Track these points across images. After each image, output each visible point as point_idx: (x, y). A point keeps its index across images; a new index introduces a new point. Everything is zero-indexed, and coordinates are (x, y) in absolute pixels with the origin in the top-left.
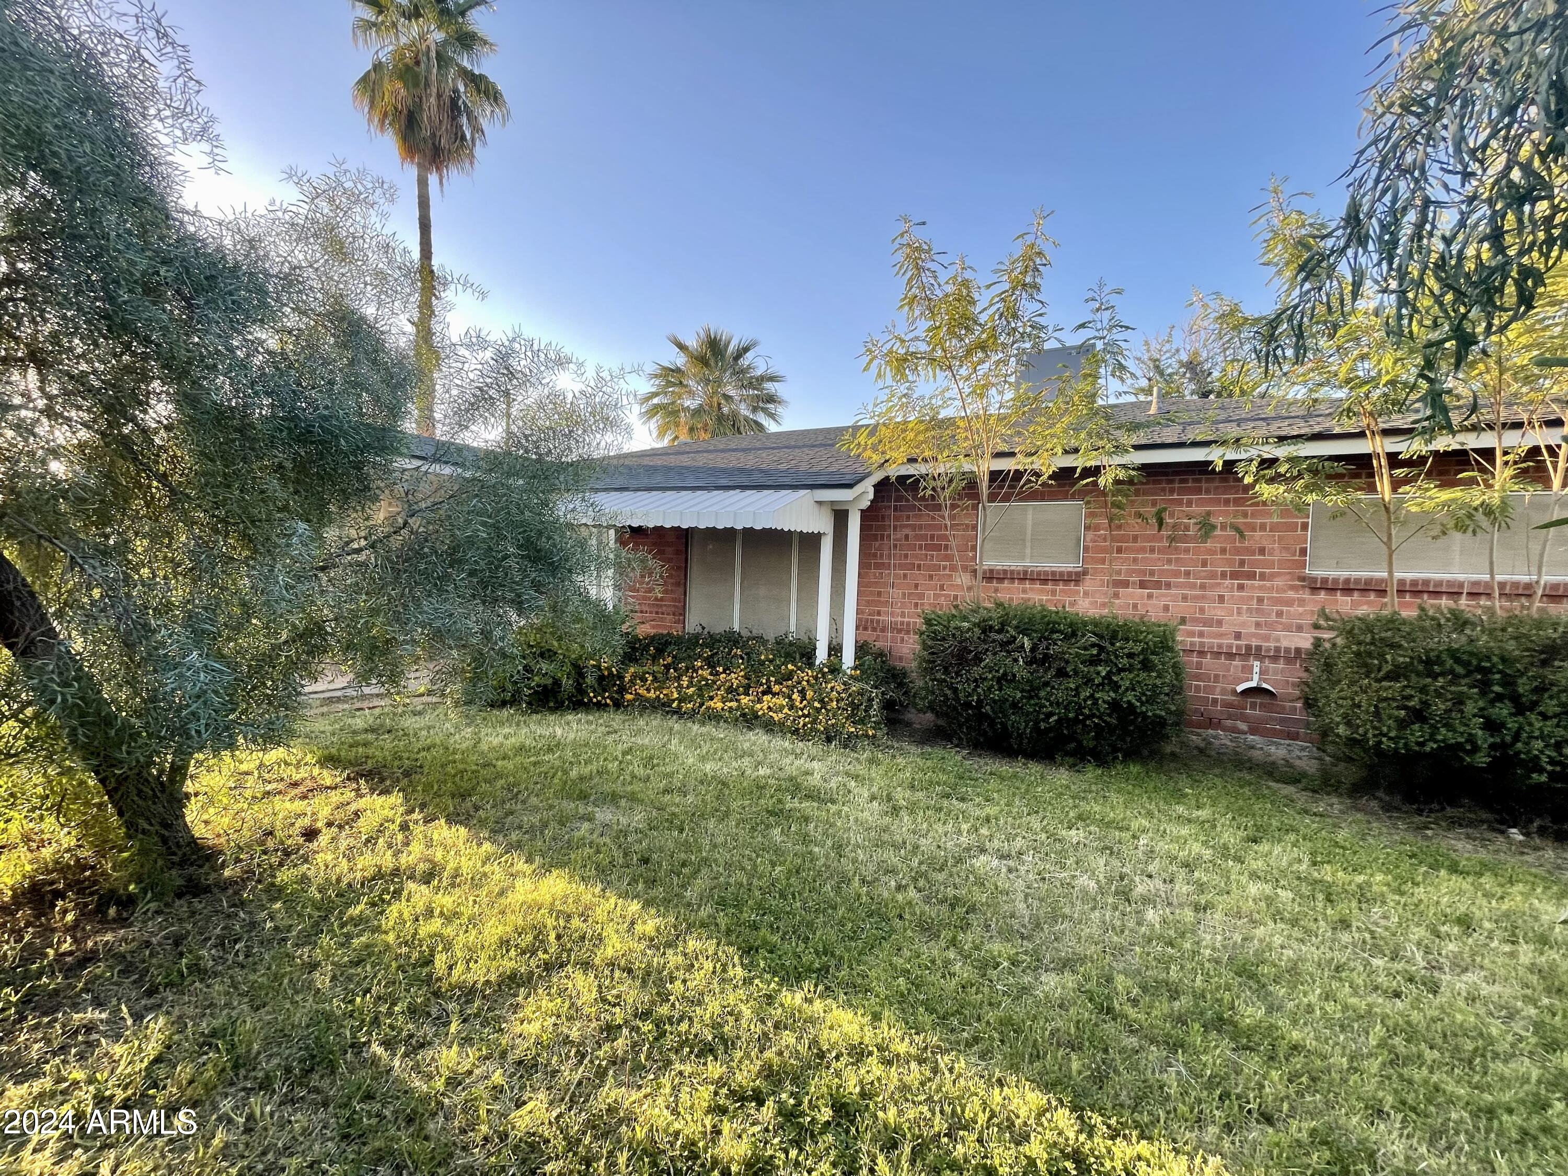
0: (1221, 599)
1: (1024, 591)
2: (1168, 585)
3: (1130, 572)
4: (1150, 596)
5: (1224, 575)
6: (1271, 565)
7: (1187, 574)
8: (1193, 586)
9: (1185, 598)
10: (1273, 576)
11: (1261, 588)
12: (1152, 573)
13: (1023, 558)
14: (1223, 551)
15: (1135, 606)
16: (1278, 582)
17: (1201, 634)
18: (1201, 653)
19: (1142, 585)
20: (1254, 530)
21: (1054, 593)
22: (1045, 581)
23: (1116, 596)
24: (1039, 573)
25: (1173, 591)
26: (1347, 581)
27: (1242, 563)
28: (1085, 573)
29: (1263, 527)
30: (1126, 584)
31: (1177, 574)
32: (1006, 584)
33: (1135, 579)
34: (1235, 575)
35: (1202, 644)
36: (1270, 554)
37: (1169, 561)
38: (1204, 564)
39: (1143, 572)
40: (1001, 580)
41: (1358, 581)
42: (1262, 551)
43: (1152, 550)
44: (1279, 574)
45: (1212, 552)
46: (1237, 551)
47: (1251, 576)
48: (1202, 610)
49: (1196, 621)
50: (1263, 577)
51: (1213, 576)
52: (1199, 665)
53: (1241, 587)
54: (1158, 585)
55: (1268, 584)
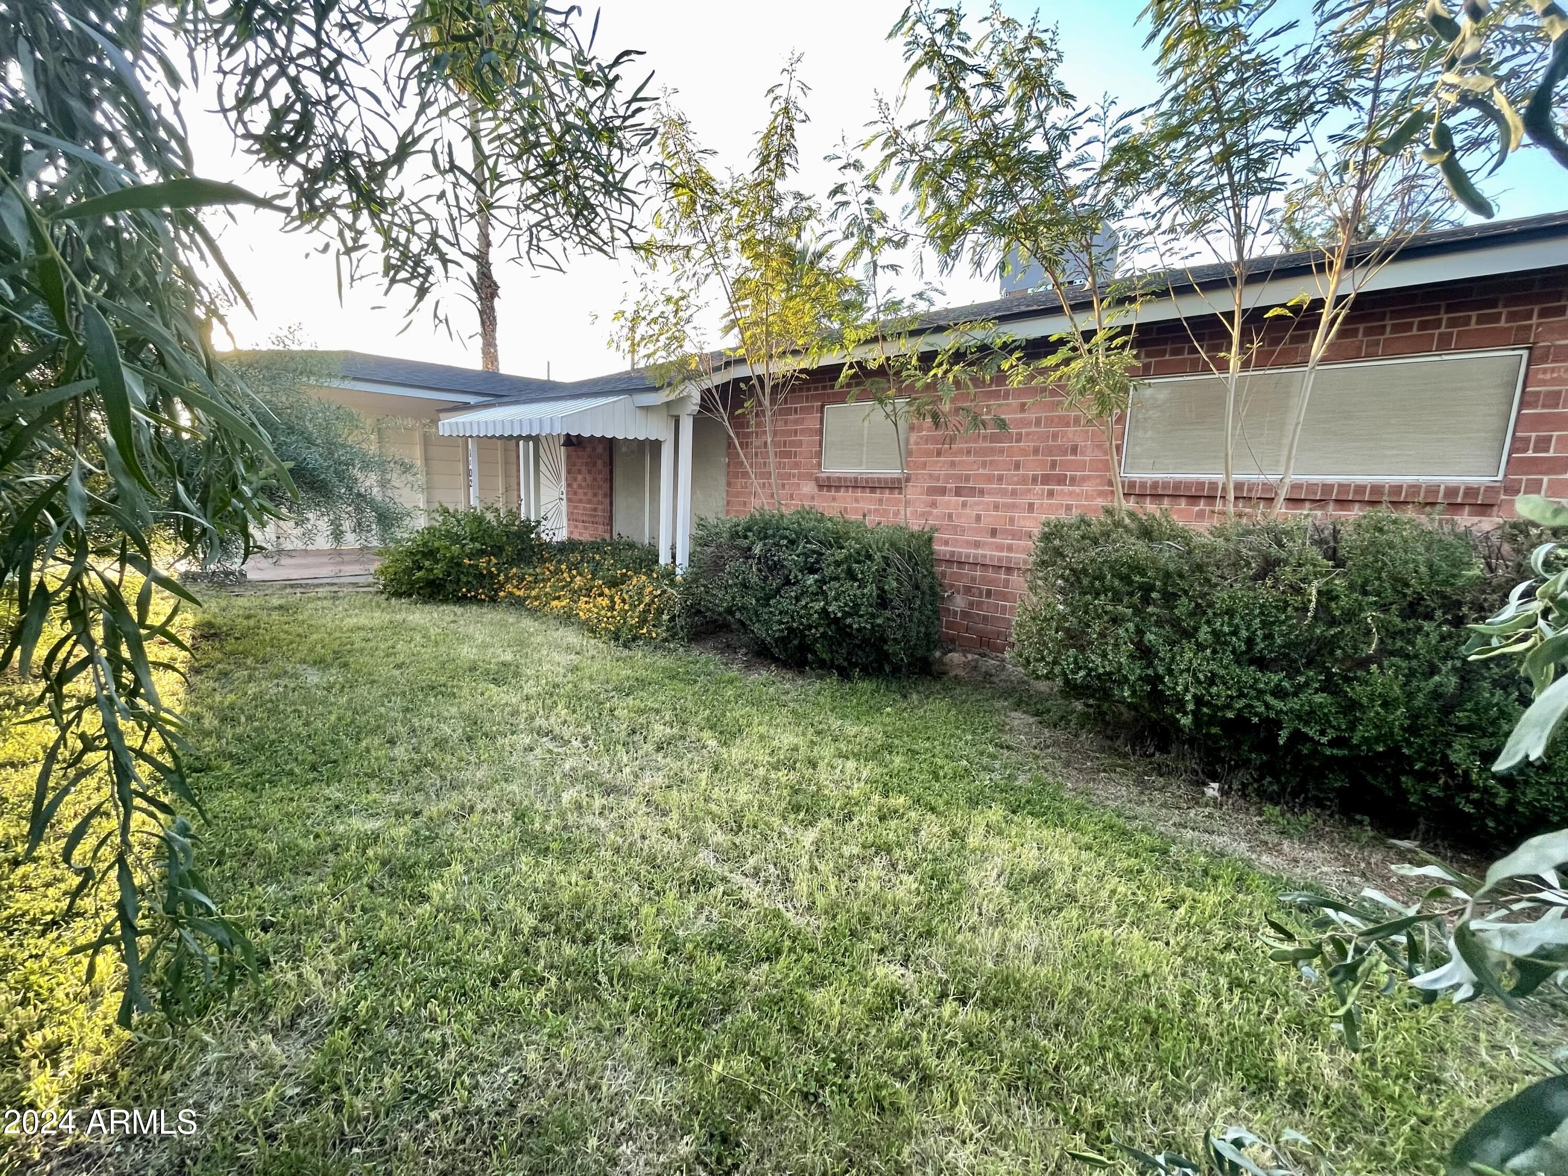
0: (1031, 507)
1: (857, 500)
2: (982, 492)
3: (948, 477)
4: (964, 505)
5: (1035, 479)
6: (1082, 466)
7: (1000, 479)
8: (1004, 493)
9: (996, 507)
10: (1084, 479)
11: (1071, 493)
12: (967, 478)
13: (860, 464)
14: (1036, 451)
15: (950, 516)
16: (1088, 488)
17: (1010, 548)
18: (1009, 570)
19: (958, 492)
20: (1067, 425)
21: (881, 501)
22: (873, 489)
23: (934, 504)
24: (867, 480)
25: (987, 499)
26: (1155, 485)
27: (1053, 465)
28: (908, 480)
29: (1077, 421)
30: (943, 491)
31: (989, 479)
32: (842, 493)
33: (951, 485)
34: (1046, 480)
35: (1009, 559)
36: (1082, 454)
37: (984, 464)
38: (1017, 466)
39: (959, 478)
40: (838, 488)
41: (1166, 485)
42: (1074, 450)
43: (969, 452)
44: (1089, 477)
45: (1024, 452)
46: (1050, 451)
47: (1061, 480)
48: (1012, 520)
49: (1006, 532)
50: (1073, 480)
51: (1024, 481)
52: (1006, 583)
53: (1051, 494)
54: (972, 492)
55: (1077, 489)
